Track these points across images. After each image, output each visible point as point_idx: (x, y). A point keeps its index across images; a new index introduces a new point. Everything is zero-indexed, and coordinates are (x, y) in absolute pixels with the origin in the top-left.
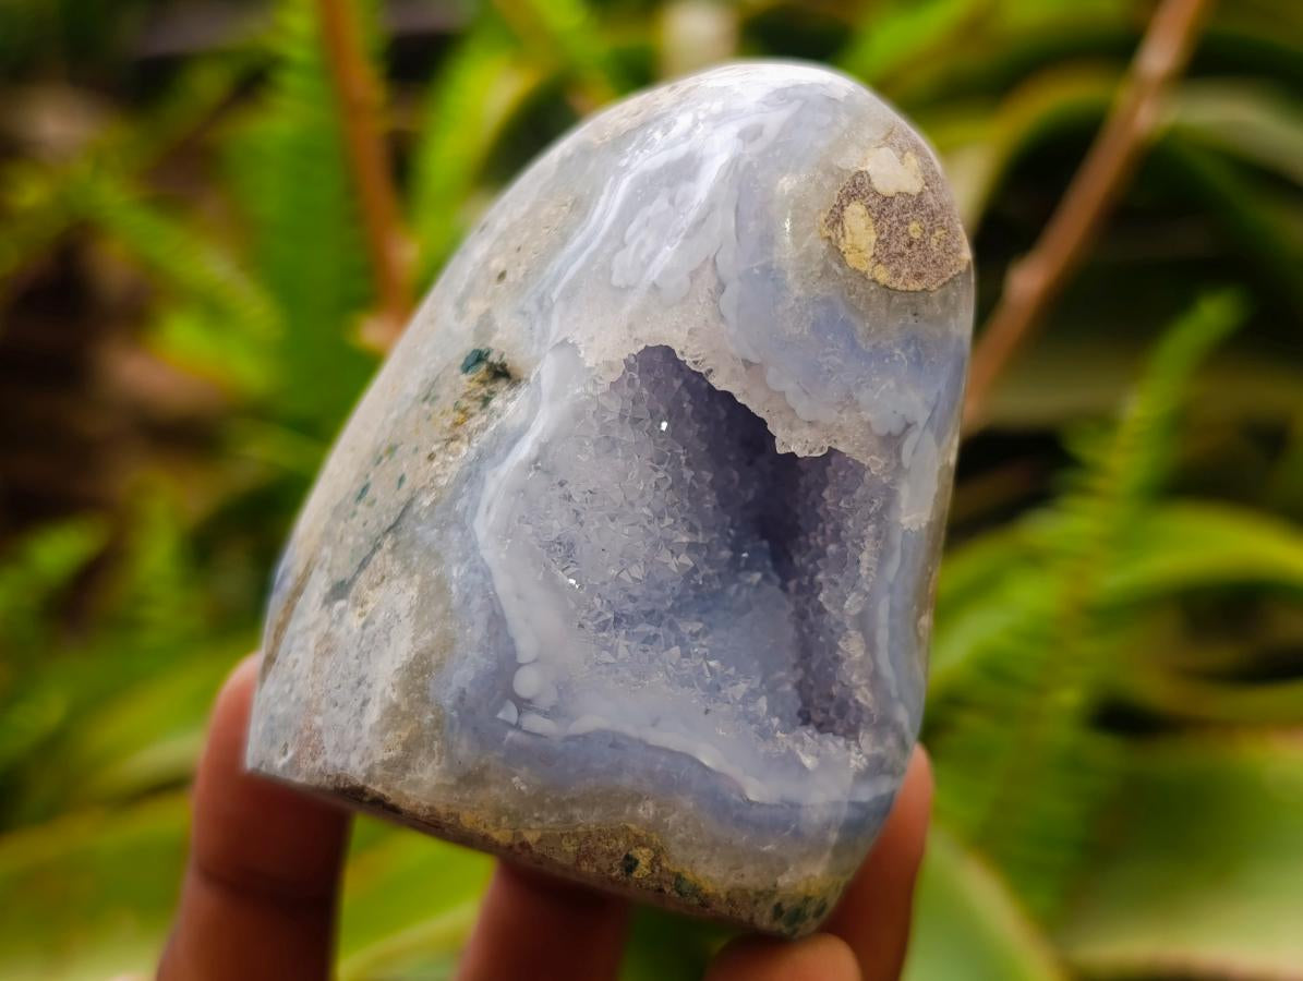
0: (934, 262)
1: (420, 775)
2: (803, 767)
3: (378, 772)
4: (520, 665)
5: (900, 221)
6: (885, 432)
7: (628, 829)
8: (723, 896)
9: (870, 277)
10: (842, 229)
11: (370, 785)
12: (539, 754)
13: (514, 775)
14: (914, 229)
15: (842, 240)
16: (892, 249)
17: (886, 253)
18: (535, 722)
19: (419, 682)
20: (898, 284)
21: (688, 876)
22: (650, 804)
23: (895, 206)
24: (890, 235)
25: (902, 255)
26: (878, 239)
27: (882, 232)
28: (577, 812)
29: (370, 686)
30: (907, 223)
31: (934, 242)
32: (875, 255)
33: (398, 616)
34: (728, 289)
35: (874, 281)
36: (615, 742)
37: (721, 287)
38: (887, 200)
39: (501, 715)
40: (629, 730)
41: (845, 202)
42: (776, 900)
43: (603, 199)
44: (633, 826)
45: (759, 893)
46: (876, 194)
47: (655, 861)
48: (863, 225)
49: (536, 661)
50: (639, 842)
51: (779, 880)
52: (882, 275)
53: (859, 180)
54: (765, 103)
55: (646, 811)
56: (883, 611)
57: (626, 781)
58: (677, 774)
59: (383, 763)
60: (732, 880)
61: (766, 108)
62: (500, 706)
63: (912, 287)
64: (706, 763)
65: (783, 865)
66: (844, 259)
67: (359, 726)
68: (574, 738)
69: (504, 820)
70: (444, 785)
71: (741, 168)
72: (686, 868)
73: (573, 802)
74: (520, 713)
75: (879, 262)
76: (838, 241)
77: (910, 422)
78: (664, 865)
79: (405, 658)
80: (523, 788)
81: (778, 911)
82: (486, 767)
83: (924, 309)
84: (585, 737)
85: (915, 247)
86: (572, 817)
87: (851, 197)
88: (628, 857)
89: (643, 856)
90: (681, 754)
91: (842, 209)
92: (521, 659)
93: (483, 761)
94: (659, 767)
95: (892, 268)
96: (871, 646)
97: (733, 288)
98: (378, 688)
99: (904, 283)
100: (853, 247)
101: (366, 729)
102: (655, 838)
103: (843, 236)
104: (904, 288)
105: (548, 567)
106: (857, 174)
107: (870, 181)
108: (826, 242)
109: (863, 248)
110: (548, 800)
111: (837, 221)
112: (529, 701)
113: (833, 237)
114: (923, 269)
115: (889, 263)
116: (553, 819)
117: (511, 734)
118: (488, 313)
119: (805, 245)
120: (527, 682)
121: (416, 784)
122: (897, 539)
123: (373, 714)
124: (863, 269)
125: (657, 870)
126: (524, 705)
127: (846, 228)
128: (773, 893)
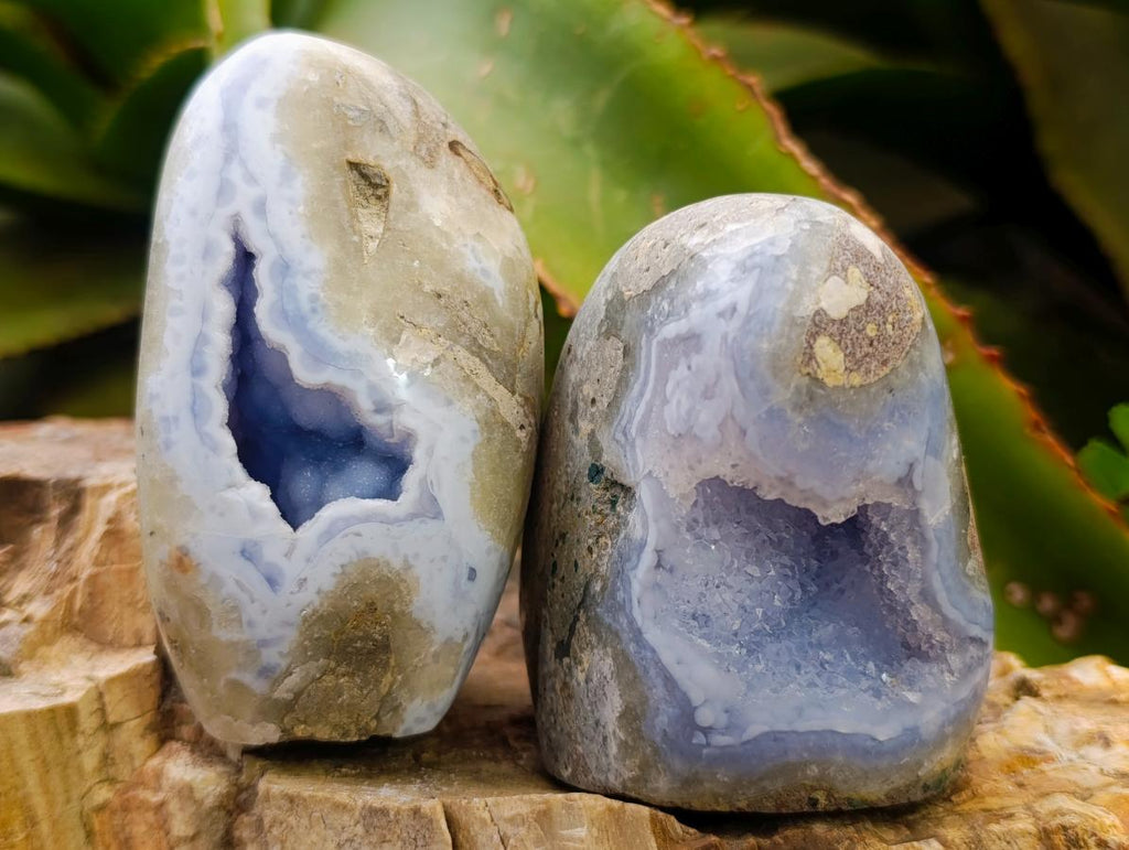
0: (894, 343)
1: (656, 785)
2: (912, 704)
3: (629, 785)
4: (696, 708)
5: (859, 331)
6: (895, 480)
7: (804, 784)
8: (883, 797)
9: (847, 386)
10: (817, 362)
11: (627, 793)
12: (727, 757)
13: (717, 773)
14: (871, 331)
15: (819, 371)
16: (859, 355)
17: (855, 362)
18: (720, 740)
19: (634, 726)
20: (872, 378)
21: (855, 796)
22: (814, 767)
23: (851, 322)
24: (853, 347)
25: (867, 355)
26: (846, 355)
27: (847, 347)
28: (766, 783)
29: (604, 727)
30: (864, 329)
31: (889, 327)
32: (846, 369)
33: (605, 678)
34: (749, 432)
35: (852, 387)
36: (775, 736)
37: (744, 432)
38: (843, 322)
39: (694, 741)
40: (783, 727)
41: (812, 342)
42: (921, 783)
43: (643, 354)
44: (806, 782)
45: (908, 786)
46: (834, 321)
47: (829, 795)
48: (831, 351)
49: (705, 701)
50: (814, 789)
51: (920, 773)
52: (856, 379)
53: (817, 318)
54: (732, 280)
55: (814, 770)
56: (937, 583)
57: (792, 758)
58: (825, 743)
59: (630, 779)
60: (886, 788)
61: (734, 285)
62: (692, 736)
63: (882, 374)
64: (843, 731)
65: (920, 765)
66: (824, 384)
67: (607, 756)
68: (748, 742)
69: (720, 799)
70: (673, 788)
71: (730, 340)
72: (851, 793)
73: (761, 779)
74: (706, 736)
75: (851, 371)
76: (816, 373)
77: (911, 461)
78: (836, 796)
79: (620, 709)
80: (726, 779)
81: (926, 788)
82: (697, 773)
83: (896, 382)
84: (755, 739)
85: (875, 343)
86: (764, 788)
87: (814, 336)
88: (810, 799)
89: (821, 796)
90: (824, 731)
91: (811, 348)
92: (694, 704)
93: (693, 771)
94: (811, 744)
95: (863, 369)
96: (935, 606)
97: (751, 431)
98: (610, 728)
99: (875, 374)
100: (829, 371)
101: (611, 756)
102: (824, 784)
103: (819, 367)
104: (876, 378)
105: (691, 640)
106: (815, 316)
107: (826, 314)
108: (807, 378)
109: (836, 367)
110: (744, 783)
111: (810, 359)
112: (710, 728)
113: (811, 371)
114: (886, 355)
115: (859, 368)
116: (752, 791)
117: (705, 751)
118: (593, 431)
119: (793, 385)
120: (705, 717)
121: (656, 790)
122: (931, 535)
123: (613, 749)
124: (841, 383)
125: (833, 800)
126: (707, 731)
127: (819, 360)
128: (917, 782)
